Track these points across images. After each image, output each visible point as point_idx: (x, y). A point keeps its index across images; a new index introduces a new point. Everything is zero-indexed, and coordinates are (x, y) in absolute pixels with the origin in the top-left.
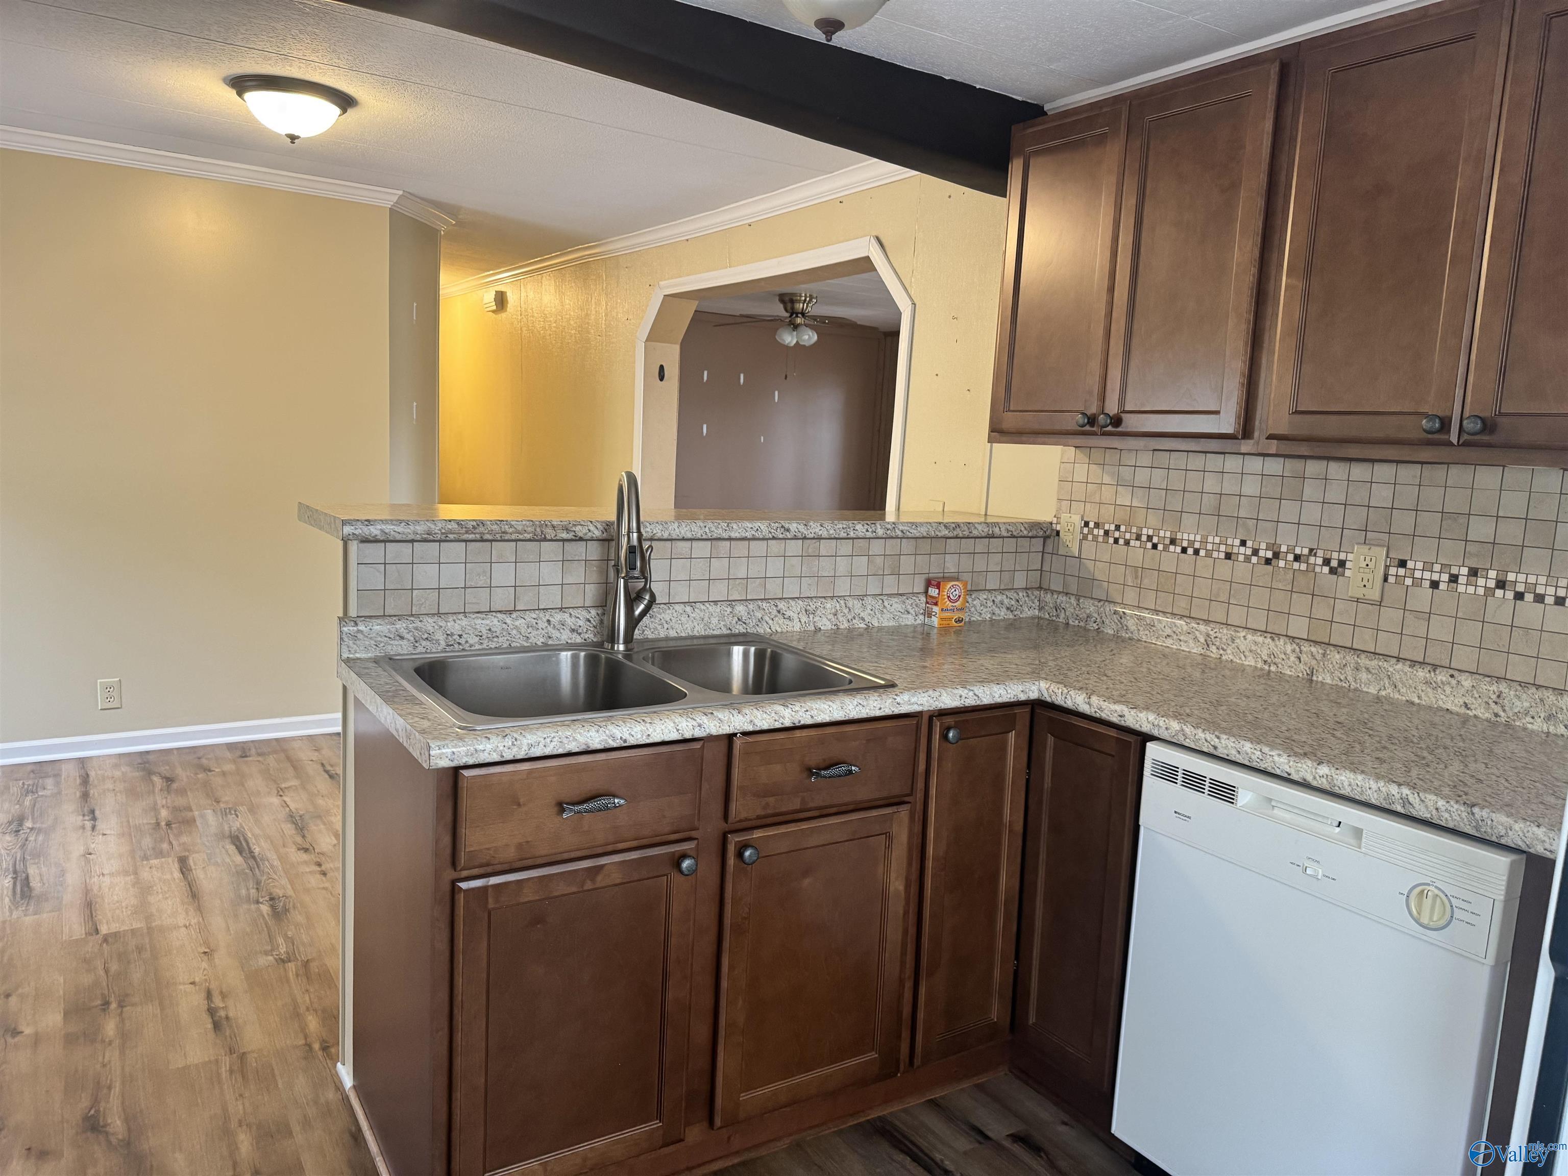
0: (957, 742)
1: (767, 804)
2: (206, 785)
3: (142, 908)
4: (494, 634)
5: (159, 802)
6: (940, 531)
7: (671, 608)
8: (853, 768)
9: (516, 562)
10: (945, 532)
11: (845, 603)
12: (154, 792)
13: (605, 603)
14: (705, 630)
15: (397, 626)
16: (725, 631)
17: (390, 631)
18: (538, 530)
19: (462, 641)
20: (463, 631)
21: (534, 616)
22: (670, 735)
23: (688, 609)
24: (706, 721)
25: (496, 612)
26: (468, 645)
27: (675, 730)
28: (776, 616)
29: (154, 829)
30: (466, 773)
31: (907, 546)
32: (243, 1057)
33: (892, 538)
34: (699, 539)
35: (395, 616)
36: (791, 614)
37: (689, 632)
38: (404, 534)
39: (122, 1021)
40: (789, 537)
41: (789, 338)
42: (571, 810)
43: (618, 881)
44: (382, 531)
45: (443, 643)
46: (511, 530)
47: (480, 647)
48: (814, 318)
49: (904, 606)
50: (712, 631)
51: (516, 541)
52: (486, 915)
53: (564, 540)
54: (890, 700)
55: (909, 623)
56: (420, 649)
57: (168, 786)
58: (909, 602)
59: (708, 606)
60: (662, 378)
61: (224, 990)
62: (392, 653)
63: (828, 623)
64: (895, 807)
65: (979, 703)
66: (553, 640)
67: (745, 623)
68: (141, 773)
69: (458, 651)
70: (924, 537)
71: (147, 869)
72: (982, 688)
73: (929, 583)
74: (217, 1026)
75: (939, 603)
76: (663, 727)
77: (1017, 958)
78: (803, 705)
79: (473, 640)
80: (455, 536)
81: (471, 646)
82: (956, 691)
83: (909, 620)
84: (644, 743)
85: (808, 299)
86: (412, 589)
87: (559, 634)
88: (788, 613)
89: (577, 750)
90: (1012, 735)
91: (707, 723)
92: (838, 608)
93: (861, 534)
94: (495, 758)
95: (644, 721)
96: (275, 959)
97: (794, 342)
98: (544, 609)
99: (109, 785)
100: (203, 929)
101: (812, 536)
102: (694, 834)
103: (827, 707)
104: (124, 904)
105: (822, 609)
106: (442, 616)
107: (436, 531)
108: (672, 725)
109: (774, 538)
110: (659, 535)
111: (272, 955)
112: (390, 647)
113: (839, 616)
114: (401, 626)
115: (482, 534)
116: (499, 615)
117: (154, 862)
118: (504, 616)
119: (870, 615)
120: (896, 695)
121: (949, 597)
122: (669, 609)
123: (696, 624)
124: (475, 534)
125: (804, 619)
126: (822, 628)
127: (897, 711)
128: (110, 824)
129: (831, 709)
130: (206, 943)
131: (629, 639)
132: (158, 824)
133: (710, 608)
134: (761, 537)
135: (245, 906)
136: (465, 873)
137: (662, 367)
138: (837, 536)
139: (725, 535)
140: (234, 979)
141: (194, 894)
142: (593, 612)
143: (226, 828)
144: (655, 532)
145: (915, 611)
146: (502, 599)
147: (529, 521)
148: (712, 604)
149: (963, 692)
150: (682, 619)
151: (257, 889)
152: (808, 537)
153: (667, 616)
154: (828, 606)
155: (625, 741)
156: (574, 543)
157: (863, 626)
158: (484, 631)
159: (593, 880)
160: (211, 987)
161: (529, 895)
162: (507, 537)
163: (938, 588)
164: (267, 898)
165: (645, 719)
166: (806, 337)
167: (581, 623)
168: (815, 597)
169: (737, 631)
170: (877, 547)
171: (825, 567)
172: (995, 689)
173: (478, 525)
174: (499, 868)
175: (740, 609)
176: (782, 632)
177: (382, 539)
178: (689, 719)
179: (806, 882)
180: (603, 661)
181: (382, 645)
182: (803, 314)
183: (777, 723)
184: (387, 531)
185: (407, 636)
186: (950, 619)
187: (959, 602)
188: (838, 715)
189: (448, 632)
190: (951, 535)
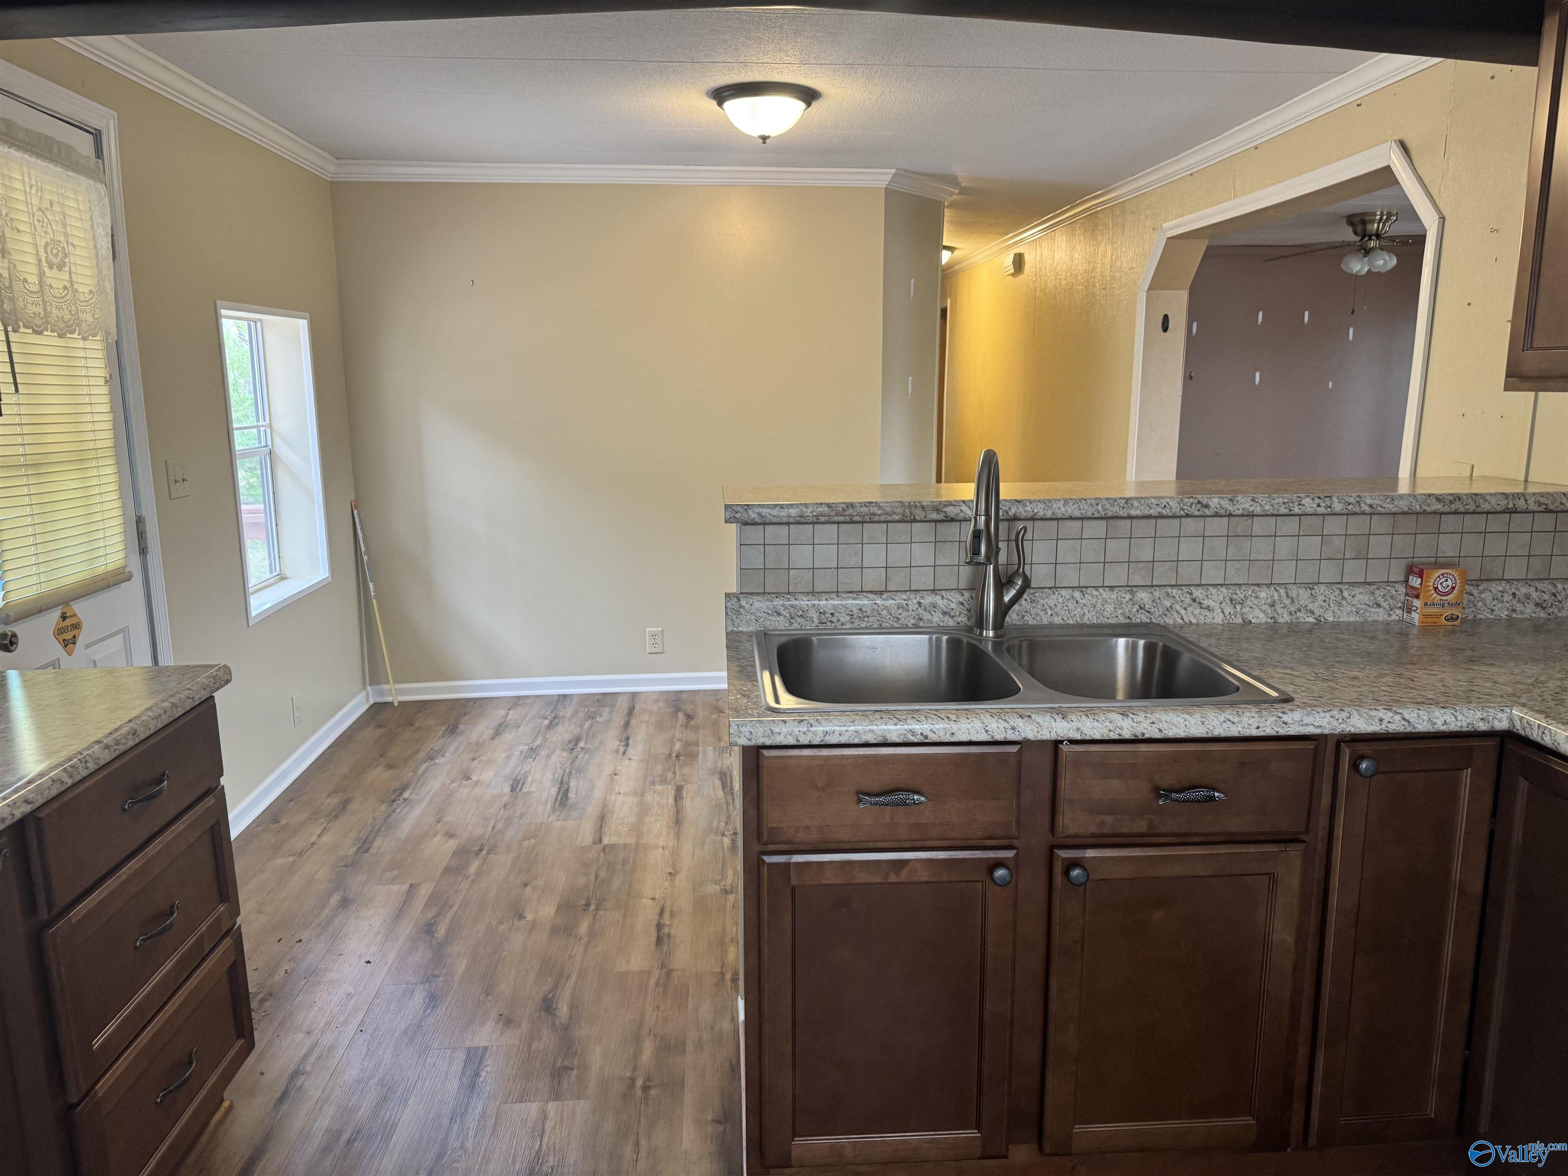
0: (1372, 776)
1: (1103, 822)
2: (716, 724)
3: (637, 828)
4: (865, 614)
5: (677, 736)
6: (1429, 505)
7: (1057, 593)
8: (1216, 794)
9: (887, 544)
10: (1439, 507)
11: (1287, 593)
12: (675, 727)
13: (977, 588)
14: (1097, 618)
15: (775, 603)
16: (1122, 620)
17: (768, 608)
18: (907, 511)
19: (834, 619)
20: (835, 610)
21: (904, 597)
22: (978, 735)
23: (1077, 594)
24: (1021, 724)
25: (867, 592)
26: (840, 623)
27: (984, 731)
28: (1190, 605)
29: (666, 759)
30: (766, 753)
31: (1380, 525)
32: (669, 973)
33: (1356, 514)
34: (1089, 518)
35: (774, 593)
36: (1211, 603)
37: (1078, 619)
38: (778, 517)
39: (594, 922)
40: (1208, 514)
41: (1357, 266)
42: (867, 802)
43: (925, 879)
44: (759, 514)
45: (816, 620)
46: (879, 512)
47: (852, 626)
48: (1392, 239)
49: (1372, 598)
50: (1106, 620)
51: (887, 522)
52: (789, 891)
53: (936, 521)
54: (1274, 718)
55: (1380, 619)
56: (795, 625)
57: (688, 723)
58: (1381, 592)
59: (1102, 591)
60: (1165, 328)
61: (674, 910)
62: (770, 628)
63: (1262, 615)
64: (1282, 845)
65: (1409, 729)
66: (924, 622)
67: (1149, 612)
68: (672, 709)
69: (831, 629)
70: (1404, 513)
71: (652, 793)
72: (1416, 711)
73: (1410, 570)
74: (659, 941)
75: (1421, 596)
76: (969, 726)
77: (1468, 1047)
78: (1149, 715)
79: (845, 618)
80: (826, 518)
81: (843, 624)
82: (1374, 713)
83: (1380, 615)
84: (947, 741)
85: (1385, 217)
86: (789, 569)
87: (930, 617)
88: (1206, 603)
89: (874, 741)
90: (1467, 776)
91: (1022, 727)
92: (1276, 597)
93: (1309, 510)
94: (791, 741)
95: (948, 718)
96: (721, 888)
97: (1366, 269)
98: (915, 591)
99: (646, 717)
100: (675, 853)
101: (1240, 512)
102: (1015, 843)
103: (1182, 721)
104: (626, 821)
105: (1253, 599)
106: (816, 595)
107: (808, 514)
108: (980, 725)
109: (1187, 516)
110: (1041, 514)
111: (720, 885)
112: (768, 622)
113: (1278, 607)
114: (778, 602)
115: (851, 516)
116: (870, 595)
117: (658, 787)
118: (874, 596)
119: (1321, 607)
120: (1283, 713)
121: (1436, 588)
122: (1054, 593)
123: (1086, 611)
124: (844, 516)
125: (1228, 609)
126: (1253, 621)
127: (1282, 732)
128: (636, 751)
129: (1187, 723)
130: (674, 866)
131: (999, 624)
132: (670, 755)
133: (1105, 594)
134: (1171, 514)
135: (713, 837)
136: (771, 847)
137: (1166, 317)
138: (1275, 512)
139: (1122, 513)
140: (684, 902)
141: (678, 820)
142: (967, 594)
143: (719, 765)
144: (1036, 511)
145: (1389, 604)
146: (873, 579)
147: (898, 502)
148: (1107, 589)
149: (1387, 716)
150: (1069, 604)
151: (726, 823)
152: (1234, 513)
153: (1051, 601)
154: (1263, 595)
155: (926, 737)
156: (947, 523)
157: (1311, 620)
158: (855, 611)
159: (898, 875)
160: (666, 905)
161: (830, 878)
162: (876, 518)
163: (1421, 577)
164: (731, 832)
165: (951, 716)
166: (1381, 262)
167: (953, 606)
168: (1246, 584)
169: (1138, 621)
170: (1334, 526)
171: (1261, 549)
172: (1437, 714)
173: (847, 507)
174: (803, 847)
175: (1143, 596)
176: (1197, 625)
177: (759, 522)
178: (1000, 721)
179: (1158, 915)
180: (965, 646)
181: (762, 620)
182: (1378, 236)
183: (1112, 733)
184: (763, 514)
185: (783, 612)
186: (1439, 616)
187: (1452, 595)
188: (1198, 731)
189: (821, 611)
190: (1446, 509)
